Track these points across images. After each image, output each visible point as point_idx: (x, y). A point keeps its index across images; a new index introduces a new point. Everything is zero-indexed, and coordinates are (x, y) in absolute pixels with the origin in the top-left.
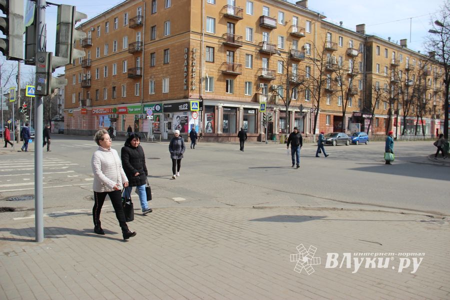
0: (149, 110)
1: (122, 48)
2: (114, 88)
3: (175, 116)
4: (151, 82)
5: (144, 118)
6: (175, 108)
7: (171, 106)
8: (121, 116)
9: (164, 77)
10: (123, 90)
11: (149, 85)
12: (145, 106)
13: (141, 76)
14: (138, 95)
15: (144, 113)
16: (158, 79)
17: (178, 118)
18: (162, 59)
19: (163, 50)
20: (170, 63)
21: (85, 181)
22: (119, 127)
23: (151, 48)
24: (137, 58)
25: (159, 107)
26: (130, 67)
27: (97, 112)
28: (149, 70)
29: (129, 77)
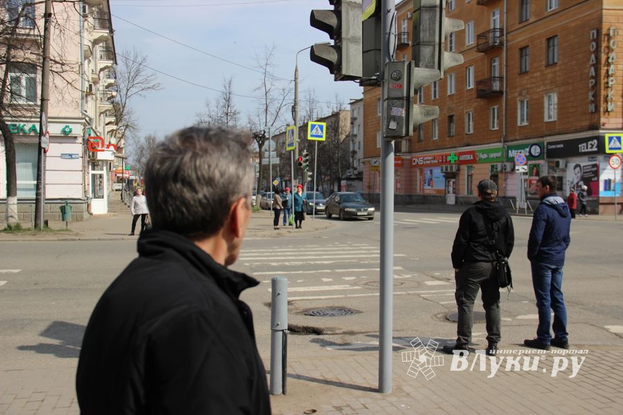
0: (519, 155)
1: (463, 44)
2: (451, 118)
3: (571, 165)
4: (522, 102)
5: (508, 169)
6: (571, 149)
7: (562, 146)
8: (464, 168)
9: (547, 92)
10: (466, 120)
11: (516, 109)
12: (510, 148)
13: (501, 92)
14: (496, 128)
15: (507, 161)
16: (536, 97)
17: (578, 169)
18: (543, 57)
19: (544, 40)
20: (560, 62)
21: (426, 285)
22: (461, 187)
23: (520, 39)
24: (492, 61)
25: (538, 149)
26: (481, 78)
27: (420, 162)
28: (518, 80)
29: (479, 96)
